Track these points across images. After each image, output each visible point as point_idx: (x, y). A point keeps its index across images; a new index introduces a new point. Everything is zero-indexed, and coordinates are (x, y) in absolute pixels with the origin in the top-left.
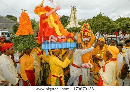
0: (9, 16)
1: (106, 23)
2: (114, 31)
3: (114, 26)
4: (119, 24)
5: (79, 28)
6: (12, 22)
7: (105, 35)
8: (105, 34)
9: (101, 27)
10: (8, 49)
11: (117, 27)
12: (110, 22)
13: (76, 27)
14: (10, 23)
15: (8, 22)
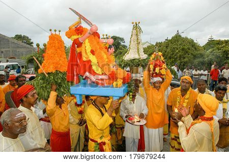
0: (19, 37)
1: (189, 49)
2: (203, 63)
3: (202, 55)
4: (211, 52)
5: (145, 60)
6: (25, 47)
7: (187, 71)
8: (188, 69)
9: (180, 57)
10: (26, 96)
11: (208, 57)
12: (195, 49)
13: (140, 58)
14: (21, 48)
15: (18, 47)
